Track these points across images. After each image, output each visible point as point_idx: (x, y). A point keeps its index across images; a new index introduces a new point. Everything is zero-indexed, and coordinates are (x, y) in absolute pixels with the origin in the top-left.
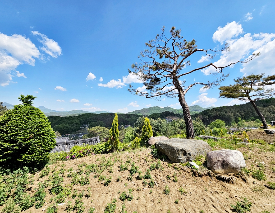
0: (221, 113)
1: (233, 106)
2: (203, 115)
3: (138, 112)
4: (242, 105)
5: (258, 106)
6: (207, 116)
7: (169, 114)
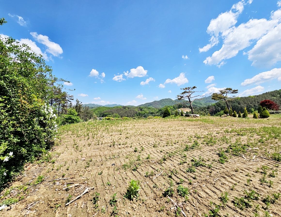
1: (248, 97)
2: (215, 107)
3: (150, 104)
4: (258, 96)
5: (274, 96)
6: (219, 108)
7: (181, 106)
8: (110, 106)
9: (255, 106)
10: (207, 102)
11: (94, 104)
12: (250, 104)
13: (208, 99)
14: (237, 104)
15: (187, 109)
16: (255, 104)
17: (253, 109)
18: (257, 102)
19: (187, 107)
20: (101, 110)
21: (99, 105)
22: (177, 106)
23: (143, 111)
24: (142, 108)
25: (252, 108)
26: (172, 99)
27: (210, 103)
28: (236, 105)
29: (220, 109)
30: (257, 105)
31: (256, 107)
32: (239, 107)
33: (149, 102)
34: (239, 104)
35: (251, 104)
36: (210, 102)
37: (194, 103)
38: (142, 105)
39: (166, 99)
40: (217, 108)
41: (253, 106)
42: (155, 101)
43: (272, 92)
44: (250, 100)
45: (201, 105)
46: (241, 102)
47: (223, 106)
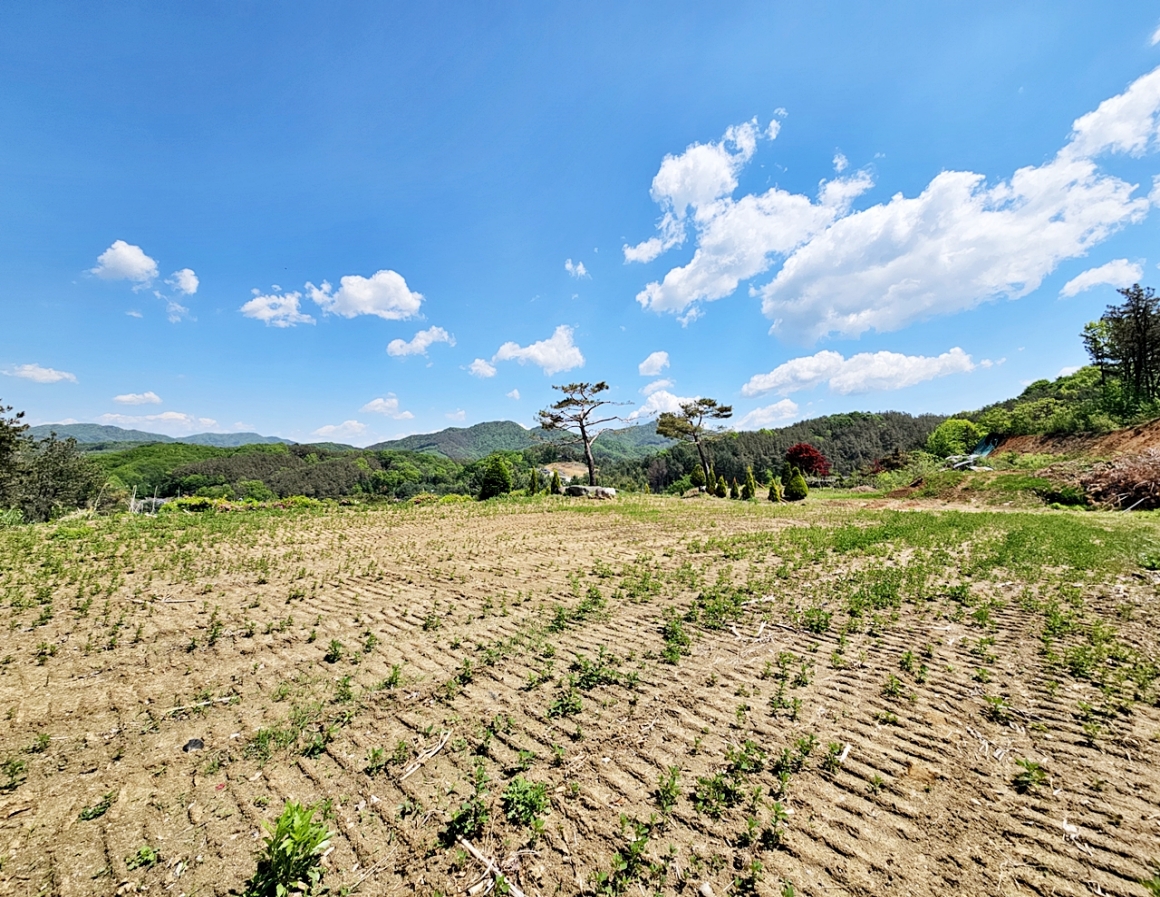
0: (722, 456)
1: (757, 434)
2: (668, 461)
3: (427, 442)
4: (781, 431)
5: (820, 435)
6: (680, 465)
7: (554, 454)
8: (216, 441)
9: (774, 460)
10: (643, 442)
11: (117, 430)
12: (763, 456)
13: (646, 434)
14: (730, 453)
15: (574, 467)
16: (776, 456)
17: (769, 473)
18: (780, 450)
19: (577, 460)
20: (161, 461)
21: (149, 435)
22: (539, 453)
23: (395, 468)
24: (391, 459)
25: (768, 467)
26: (521, 425)
27: (653, 445)
28: (727, 456)
29: (681, 470)
30: (779, 458)
31: (778, 464)
32: (733, 464)
33: (424, 433)
34: (735, 454)
35: (766, 455)
36: (651, 443)
37: (601, 447)
38: (392, 442)
39: (497, 423)
40: (674, 465)
41: (770, 463)
42: (450, 429)
43: (814, 421)
44: (763, 443)
45: (624, 451)
46: (741, 447)
47: (690, 459)
